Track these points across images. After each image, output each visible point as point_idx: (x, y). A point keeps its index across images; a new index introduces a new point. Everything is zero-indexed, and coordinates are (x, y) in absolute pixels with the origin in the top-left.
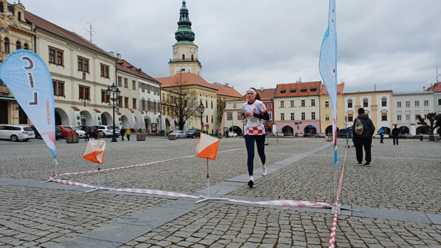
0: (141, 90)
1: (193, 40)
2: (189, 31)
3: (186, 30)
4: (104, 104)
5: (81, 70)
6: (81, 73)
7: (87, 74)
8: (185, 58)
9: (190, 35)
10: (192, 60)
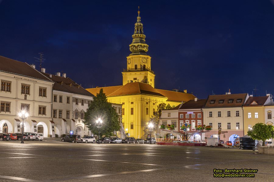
0: (74, 103)
4: (40, 116)
5: (24, 93)
6: (23, 95)
7: (28, 95)
8: (137, 68)
9: (143, 47)
10: (144, 70)
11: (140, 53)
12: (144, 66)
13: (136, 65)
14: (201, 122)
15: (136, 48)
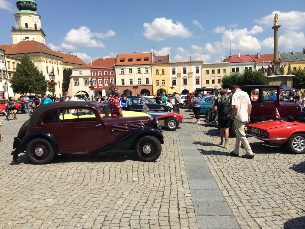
3: (28, 0)
8: (28, 27)
9: (32, 5)
10: (35, 29)
11: (29, 11)
12: (35, 25)
13: (26, 24)
14: (113, 79)
15: (24, 5)
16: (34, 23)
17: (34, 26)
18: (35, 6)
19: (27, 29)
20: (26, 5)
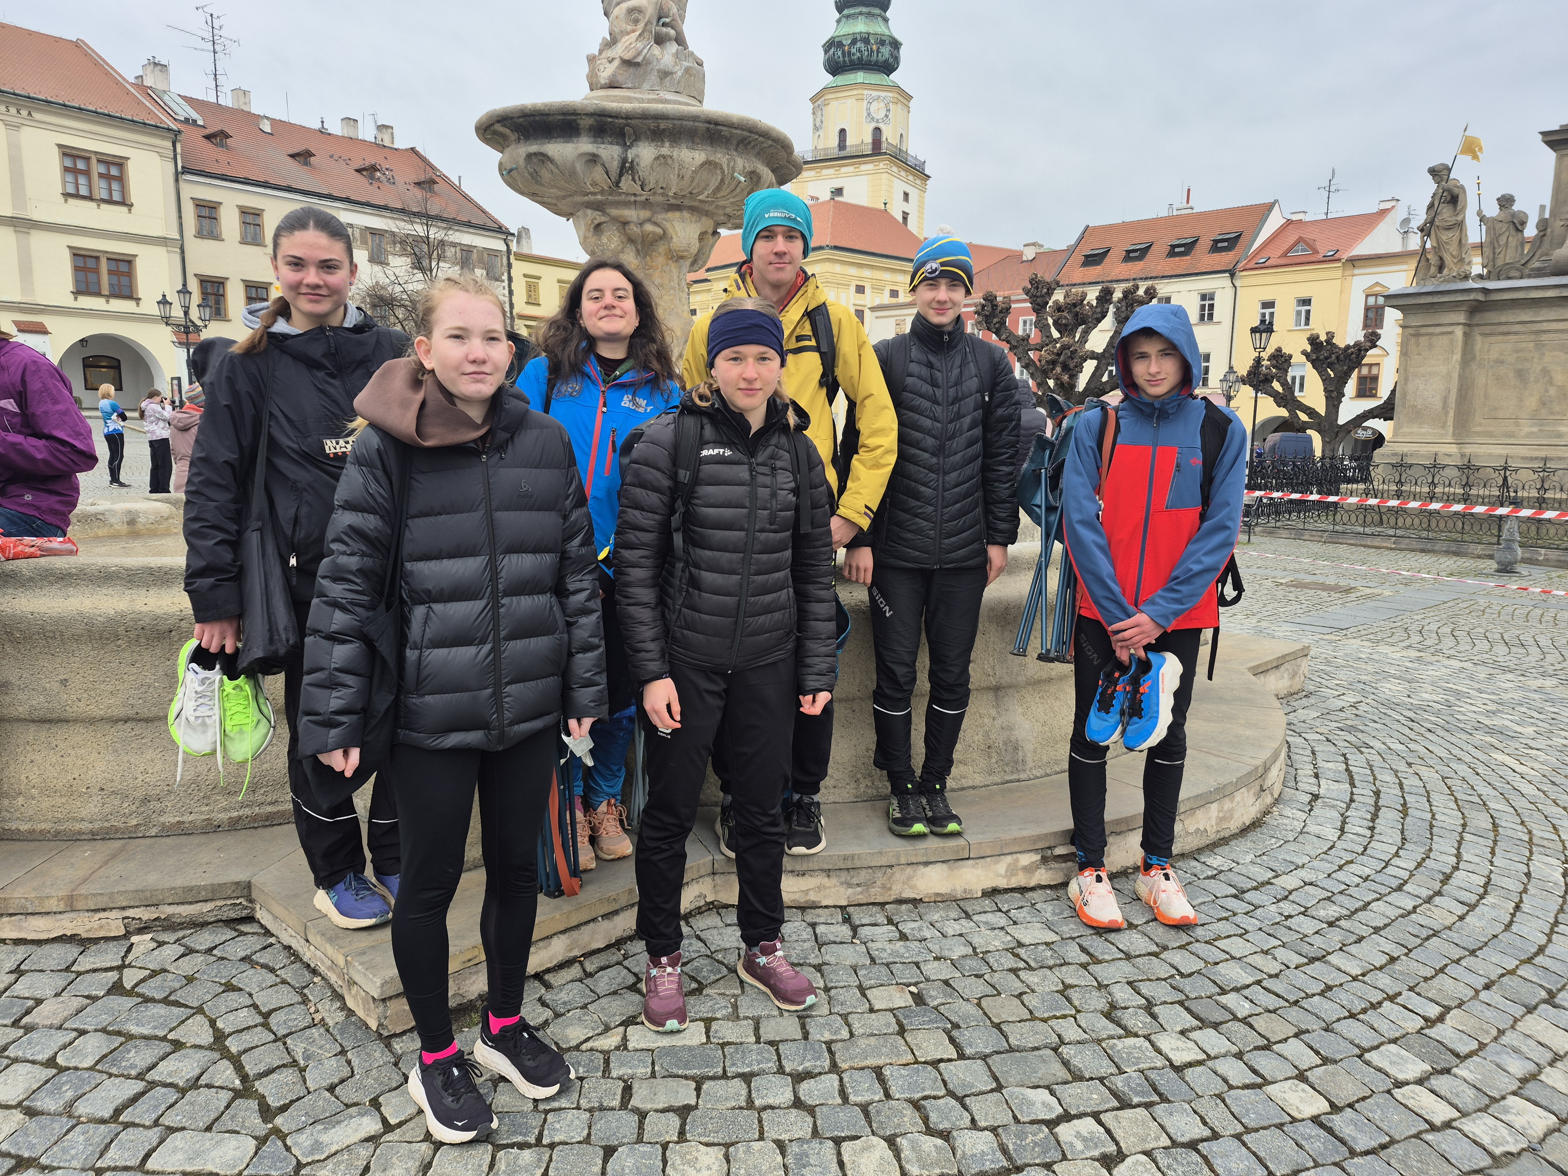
1: (888, 67)
2: (876, 28)
3: (860, 26)
4: (87, 302)
8: (848, 143)
9: (874, 47)
10: (873, 149)
11: (860, 76)
12: (877, 131)
13: (843, 132)
15: (843, 53)
16: (873, 125)
17: (869, 139)
18: (886, 51)
19: (843, 154)
20: (849, 52)
